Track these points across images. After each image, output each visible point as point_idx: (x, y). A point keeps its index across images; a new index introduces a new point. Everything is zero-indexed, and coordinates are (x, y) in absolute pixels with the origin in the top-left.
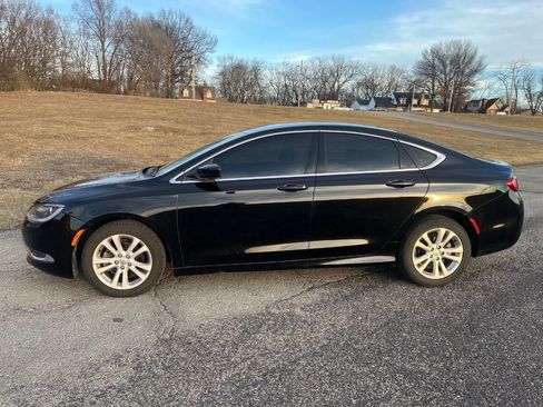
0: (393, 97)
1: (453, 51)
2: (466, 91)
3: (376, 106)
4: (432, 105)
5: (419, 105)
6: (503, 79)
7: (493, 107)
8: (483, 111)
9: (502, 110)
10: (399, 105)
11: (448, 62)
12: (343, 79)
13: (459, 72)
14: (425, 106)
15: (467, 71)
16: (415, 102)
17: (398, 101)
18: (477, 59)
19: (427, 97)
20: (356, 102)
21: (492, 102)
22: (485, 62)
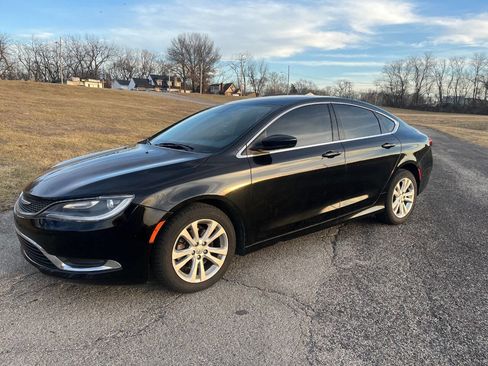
0: (150, 78)
1: (194, 43)
2: (209, 77)
3: (136, 86)
4: (184, 86)
5: (173, 87)
6: (234, 68)
7: (229, 90)
8: (222, 93)
9: (236, 92)
10: (156, 86)
11: (192, 51)
12: (99, 59)
13: (202, 60)
14: (178, 88)
15: (208, 60)
16: (170, 83)
17: (155, 82)
18: (214, 50)
19: (179, 80)
20: (116, 82)
21: (228, 86)
22: (220, 53)
